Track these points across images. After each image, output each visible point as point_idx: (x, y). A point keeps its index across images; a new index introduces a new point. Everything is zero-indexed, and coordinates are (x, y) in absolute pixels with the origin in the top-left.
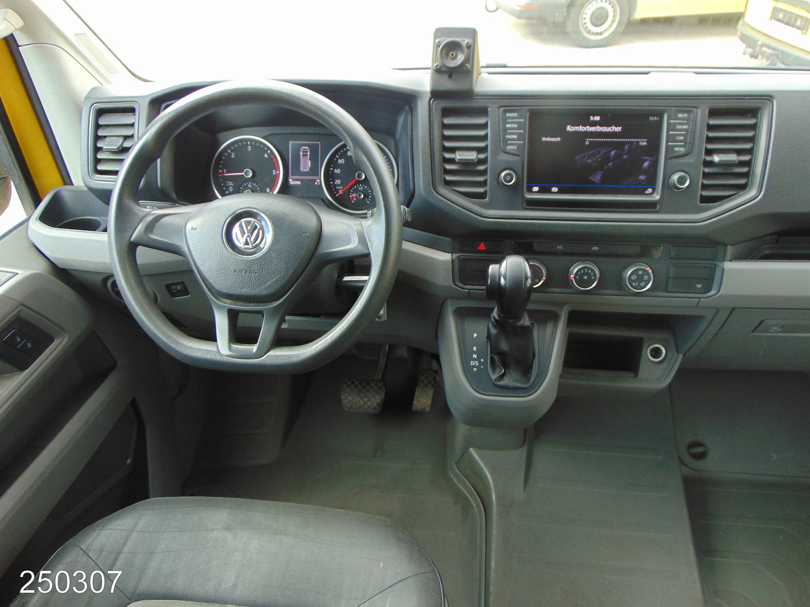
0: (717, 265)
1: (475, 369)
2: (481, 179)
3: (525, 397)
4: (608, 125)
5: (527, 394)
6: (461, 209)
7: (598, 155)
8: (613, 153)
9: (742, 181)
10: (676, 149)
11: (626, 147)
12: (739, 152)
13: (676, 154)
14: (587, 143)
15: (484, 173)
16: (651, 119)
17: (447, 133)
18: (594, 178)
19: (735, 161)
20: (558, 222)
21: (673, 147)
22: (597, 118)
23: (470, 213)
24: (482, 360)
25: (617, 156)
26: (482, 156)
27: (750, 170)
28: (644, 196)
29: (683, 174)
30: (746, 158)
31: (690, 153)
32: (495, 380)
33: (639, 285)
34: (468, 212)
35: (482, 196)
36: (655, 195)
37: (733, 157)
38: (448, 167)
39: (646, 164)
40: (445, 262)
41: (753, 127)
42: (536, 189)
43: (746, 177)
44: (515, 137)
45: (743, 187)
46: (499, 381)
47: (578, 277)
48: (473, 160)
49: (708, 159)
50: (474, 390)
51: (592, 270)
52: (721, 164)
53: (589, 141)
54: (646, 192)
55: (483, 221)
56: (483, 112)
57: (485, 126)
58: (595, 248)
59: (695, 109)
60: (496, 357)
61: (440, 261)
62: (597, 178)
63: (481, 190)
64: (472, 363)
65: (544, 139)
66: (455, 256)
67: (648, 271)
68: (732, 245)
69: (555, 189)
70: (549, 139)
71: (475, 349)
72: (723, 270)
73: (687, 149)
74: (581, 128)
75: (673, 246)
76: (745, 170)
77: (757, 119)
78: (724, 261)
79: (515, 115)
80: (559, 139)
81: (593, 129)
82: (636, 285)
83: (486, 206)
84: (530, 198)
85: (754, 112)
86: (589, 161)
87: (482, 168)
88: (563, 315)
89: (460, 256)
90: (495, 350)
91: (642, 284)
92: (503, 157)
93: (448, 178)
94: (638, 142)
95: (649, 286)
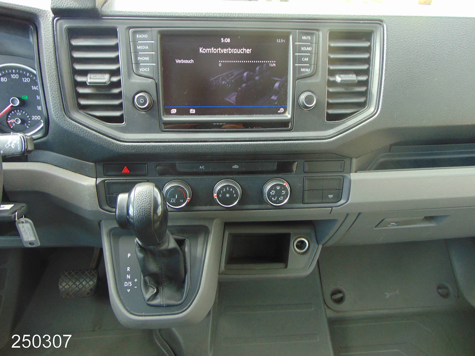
0: (345, 176)
1: (129, 290)
2: (117, 102)
3: (179, 313)
4: (239, 47)
5: (180, 311)
6: (98, 134)
7: (231, 77)
8: (245, 74)
9: (362, 100)
10: (302, 70)
11: (258, 68)
12: (358, 73)
13: (303, 75)
14: (220, 65)
15: (119, 96)
16: (278, 41)
17: (76, 55)
18: (229, 99)
19: (354, 81)
20: (196, 143)
21: (300, 67)
22: (228, 40)
23: (107, 138)
24: (136, 280)
25: (249, 78)
26: (115, 79)
27: (368, 89)
28: (278, 115)
29: (310, 93)
30: (363, 78)
31: (315, 74)
32: (149, 300)
33: (278, 199)
34: (105, 137)
35: (119, 120)
36: (287, 114)
37: (352, 77)
38: (81, 91)
39: (277, 85)
40: (88, 187)
41: (368, 50)
42: (174, 111)
43: (365, 96)
44: (147, 59)
45: (362, 105)
46: (153, 300)
47: (220, 196)
48: (105, 83)
49: (331, 79)
50: (128, 311)
51: (234, 188)
52: (344, 84)
53: (222, 63)
54: (279, 112)
55: (122, 145)
56: (112, 33)
57: (115, 48)
58: (236, 167)
59: (317, 32)
60: (147, 278)
61: (84, 186)
62: (232, 99)
63: (117, 114)
64: (126, 284)
65: (178, 61)
66: (99, 180)
67: (285, 186)
68: (356, 158)
69: (192, 111)
70: (182, 61)
71: (128, 269)
72: (350, 180)
73: (312, 71)
74: (213, 50)
75: (306, 161)
76: (363, 89)
77: (371, 42)
78: (350, 172)
79: (146, 36)
80: (192, 61)
81: (225, 51)
82: (275, 199)
83: (124, 130)
84: (167, 121)
85: (367, 36)
86: (223, 82)
87: (116, 91)
88: (213, 229)
89: (105, 180)
90: (145, 272)
91: (281, 198)
92: (136, 80)
93: (83, 102)
94: (268, 64)
95: (286, 201)
